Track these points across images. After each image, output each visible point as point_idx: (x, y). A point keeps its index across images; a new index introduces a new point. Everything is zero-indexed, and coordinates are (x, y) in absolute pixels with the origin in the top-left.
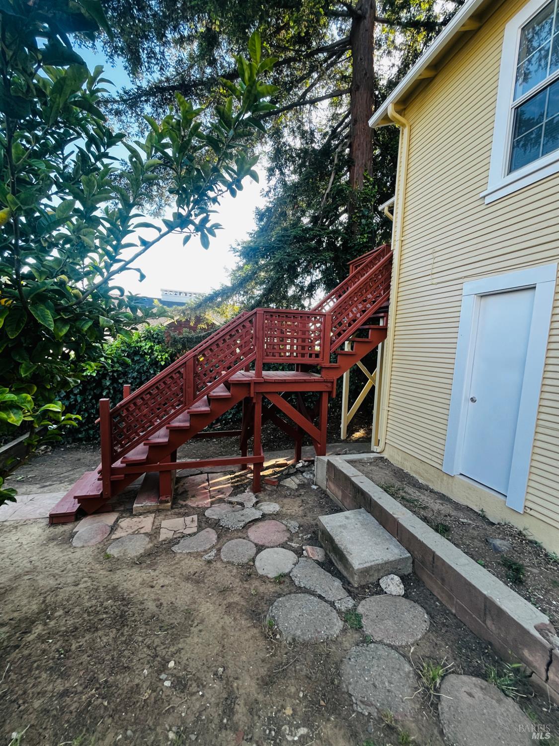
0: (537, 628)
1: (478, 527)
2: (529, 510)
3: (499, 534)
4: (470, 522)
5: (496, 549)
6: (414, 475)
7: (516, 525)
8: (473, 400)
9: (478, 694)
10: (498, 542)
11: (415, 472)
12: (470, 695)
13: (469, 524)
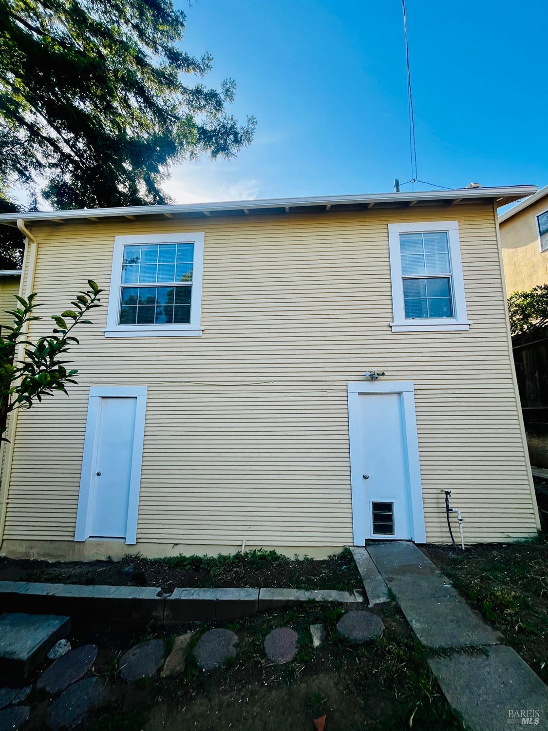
0: (158, 595)
1: (111, 568)
2: (139, 540)
3: (126, 564)
4: (104, 568)
5: (127, 573)
6: (43, 559)
7: (132, 554)
8: (98, 474)
9: (137, 651)
10: (127, 569)
11: (43, 556)
12: (134, 655)
13: (105, 570)
